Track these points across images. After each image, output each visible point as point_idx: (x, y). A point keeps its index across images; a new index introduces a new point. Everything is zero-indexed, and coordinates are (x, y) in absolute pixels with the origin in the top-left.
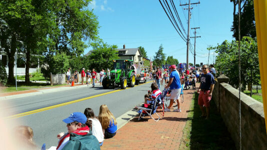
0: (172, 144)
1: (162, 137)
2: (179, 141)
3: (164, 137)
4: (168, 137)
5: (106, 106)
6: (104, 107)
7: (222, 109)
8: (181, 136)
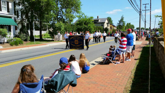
0: (123, 79)
1: (117, 75)
2: (128, 78)
3: (119, 75)
4: (121, 75)
5: (84, 54)
6: (83, 54)
7: (159, 58)
8: (130, 74)
